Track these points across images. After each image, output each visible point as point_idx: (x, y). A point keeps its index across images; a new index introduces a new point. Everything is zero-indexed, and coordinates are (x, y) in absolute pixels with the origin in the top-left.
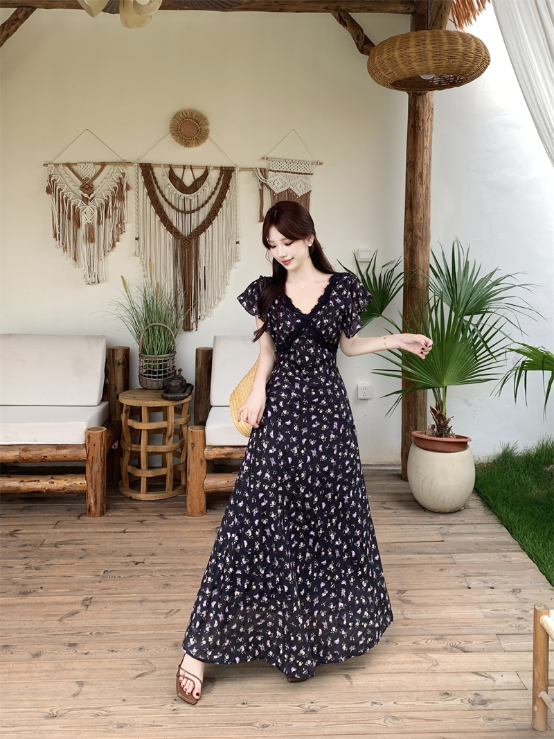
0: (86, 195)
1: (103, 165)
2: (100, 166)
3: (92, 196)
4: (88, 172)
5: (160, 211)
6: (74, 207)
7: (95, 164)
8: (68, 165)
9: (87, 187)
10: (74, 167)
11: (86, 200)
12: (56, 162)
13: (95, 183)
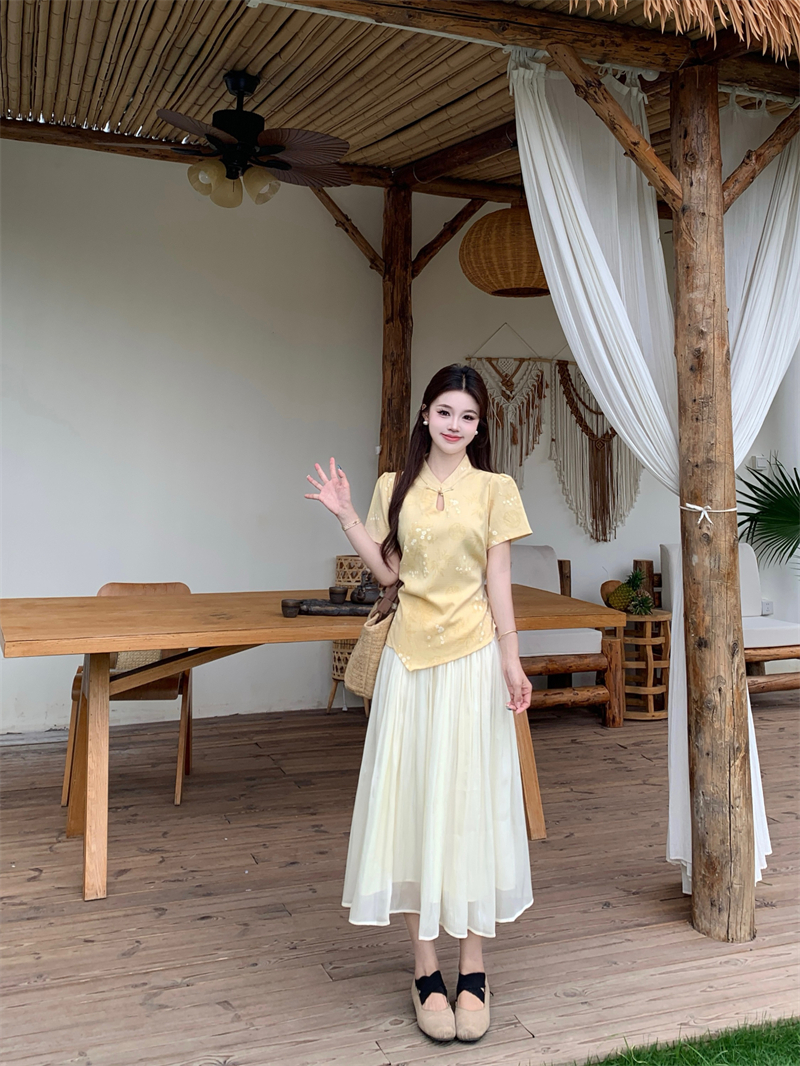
0: (508, 392)
1: (522, 360)
2: (518, 363)
3: (514, 393)
4: (508, 368)
5: (575, 411)
6: (498, 404)
7: (515, 359)
8: (489, 360)
9: (507, 382)
10: (494, 362)
11: (508, 398)
12: (477, 355)
13: (514, 380)
